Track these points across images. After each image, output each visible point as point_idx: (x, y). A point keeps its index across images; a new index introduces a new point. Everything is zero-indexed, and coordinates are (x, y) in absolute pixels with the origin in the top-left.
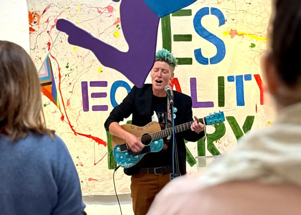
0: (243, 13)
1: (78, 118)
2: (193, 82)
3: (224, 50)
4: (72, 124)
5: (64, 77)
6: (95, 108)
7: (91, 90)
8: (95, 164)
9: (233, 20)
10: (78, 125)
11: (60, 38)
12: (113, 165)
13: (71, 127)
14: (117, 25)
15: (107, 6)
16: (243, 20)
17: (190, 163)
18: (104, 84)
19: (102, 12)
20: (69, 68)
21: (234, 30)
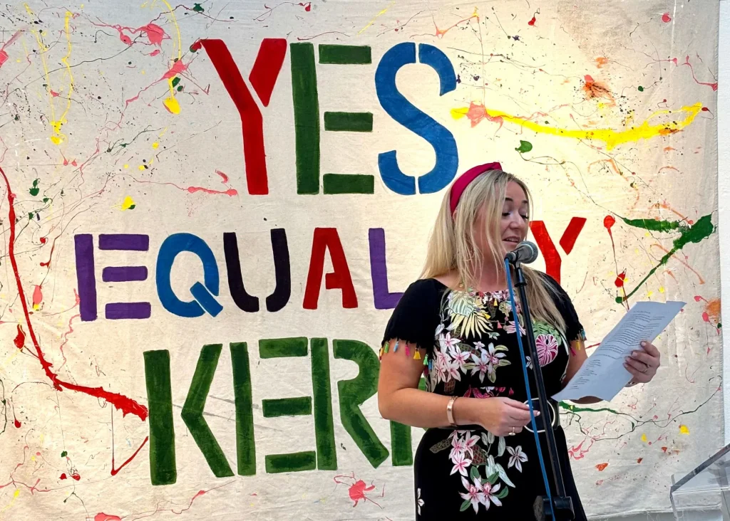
0: (501, 61)
1: (67, 340)
2: (377, 238)
3: (454, 157)
4: (47, 359)
5: (26, 220)
6: (116, 311)
7: (104, 259)
8: (114, 472)
9: (476, 79)
10: (65, 359)
11: (13, 108)
12: (166, 472)
13: (46, 365)
14: (173, 78)
15: (145, 25)
16: (499, 80)
17: (372, 459)
18: (139, 242)
19: (133, 40)
20: (40, 196)
21: (479, 104)
